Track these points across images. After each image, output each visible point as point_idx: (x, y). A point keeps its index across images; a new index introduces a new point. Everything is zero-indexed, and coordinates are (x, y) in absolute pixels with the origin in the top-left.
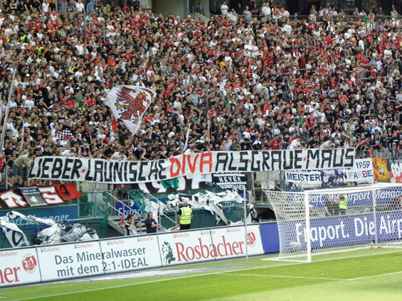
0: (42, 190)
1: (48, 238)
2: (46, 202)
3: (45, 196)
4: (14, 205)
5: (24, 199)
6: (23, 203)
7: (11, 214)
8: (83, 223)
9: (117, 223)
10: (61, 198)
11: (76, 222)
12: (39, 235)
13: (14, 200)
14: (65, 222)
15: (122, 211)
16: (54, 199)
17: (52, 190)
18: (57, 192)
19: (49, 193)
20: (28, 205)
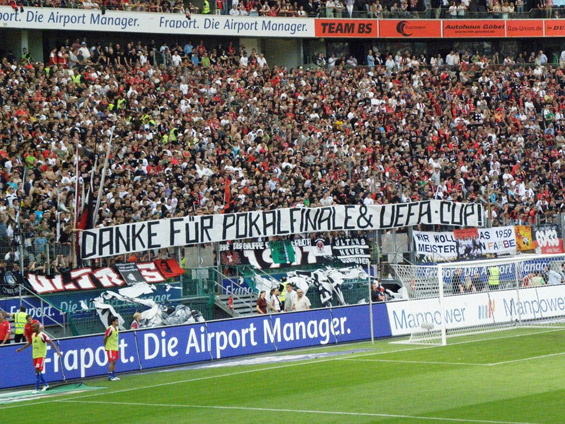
0: (140, 266)
3: (144, 273)
5: (120, 278)
7: (106, 294)
8: (187, 304)
10: (163, 275)
11: (179, 302)
14: (167, 303)
15: (230, 289)
16: (153, 277)
17: (152, 266)
18: (158, 269)
19: (149, 270)
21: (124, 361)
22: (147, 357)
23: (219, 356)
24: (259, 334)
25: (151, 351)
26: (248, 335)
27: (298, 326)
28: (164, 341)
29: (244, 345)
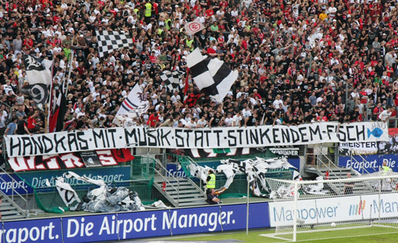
1: (95, 197)
2: (101, 163)
4: (72, 166)
6: (80, 164)
9: (160, 185)
12: (88, 194)
13: (73, 161)
20: (84, 166)
21: (51, 237)
22: (69, 235)
23: (124, 237)
24: (159, 223)
25: (72, 232)
26: (149, 223)
27: (191, 217)
28: (83, 225)
29: (146, 229)
